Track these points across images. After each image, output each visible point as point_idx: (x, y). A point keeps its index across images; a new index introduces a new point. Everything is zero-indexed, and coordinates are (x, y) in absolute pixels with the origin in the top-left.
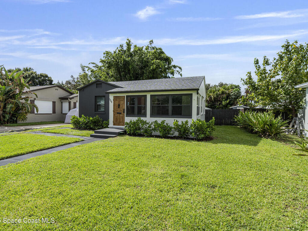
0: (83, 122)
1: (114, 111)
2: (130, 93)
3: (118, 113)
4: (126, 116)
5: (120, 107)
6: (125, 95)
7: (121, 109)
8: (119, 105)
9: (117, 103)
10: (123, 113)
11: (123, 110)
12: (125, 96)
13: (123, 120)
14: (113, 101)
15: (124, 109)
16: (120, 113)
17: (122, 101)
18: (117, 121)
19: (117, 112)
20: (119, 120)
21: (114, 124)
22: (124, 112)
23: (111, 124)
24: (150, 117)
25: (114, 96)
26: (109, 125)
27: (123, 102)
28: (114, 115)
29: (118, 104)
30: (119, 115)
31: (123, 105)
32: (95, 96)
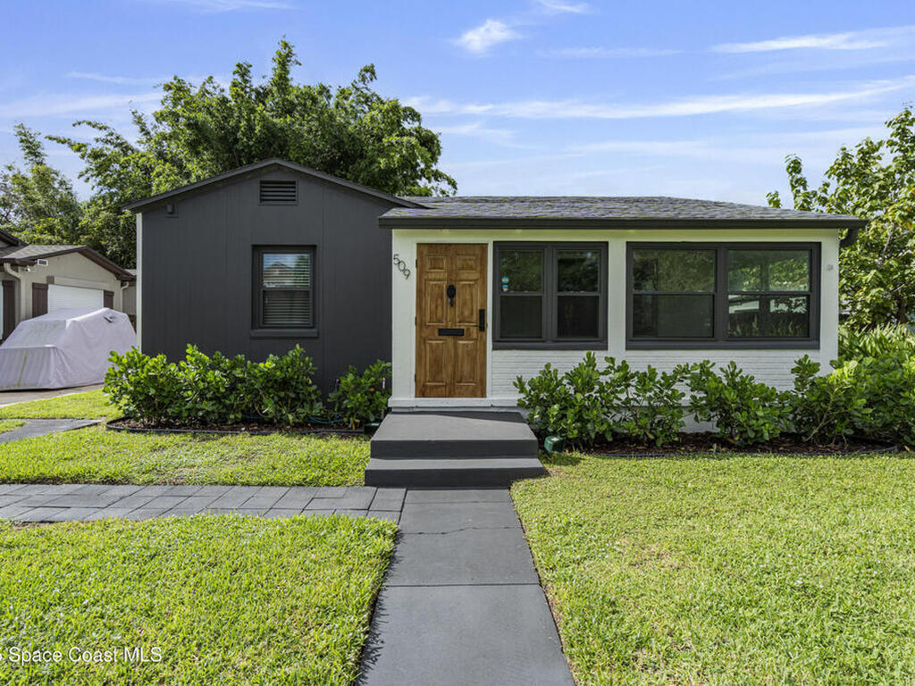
0: (201, 385)
1: (420, 323)
3: (442, 332)
4: (494, 349)
5: (458, 300)
6: (488, 238)
7: (467, 313)
8: (451, 292)
9: (440, 277)
10: (474, 331)
11: (475, 317)
12: (484, 247)
13: (473, 370)
14: (414, 271)
15: (482, 313)
16: (458, 333)
17: (471, 268)
18: (439, 372)
19: (442, 325)
20: (450, 369)
21: (422, 392)
22: (482, 327)
23: (403, 393)
24: (627, 349)
25: (419, 245)
26: (388, 392)
27: (475, 275)
28: (421, 341)
29: (445, 285)
30: (450, 340)
31: (477, 292)
32: (255, 247)
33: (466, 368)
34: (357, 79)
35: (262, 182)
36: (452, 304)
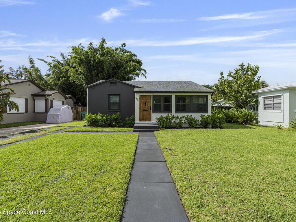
0: (102, 120)
1: (140, 109)
2: (157, 93)
3: (144, 110)
4: (153, 113)
5: (147, 105)
6: (152, 94)
7: (148, 107)
8: (145, 103)
9: (143, 101)
10: (149, 110)
11: (150, 108)
12: (151, 96)
13: (149, 117)
14: (139, 100)
15: (151, 107)
16: (147, 110)
17: (149, 99)
18: (143, 117)
19: (144, 109)
20: (145, 117)
21: (140, 120)
22: (151, 109)
23: (137, 120)
24: (175, 113)
25: (140, 95)
26: (134, 120)
27: (149, 100)
28: (140, 112)
29: (144, 102)
30: (145, 112)
31: (150, 103)
32: (109, 95)
33: (148, 117)
34: (121, 46)
35: (110, 83)
36: (146, 105)
